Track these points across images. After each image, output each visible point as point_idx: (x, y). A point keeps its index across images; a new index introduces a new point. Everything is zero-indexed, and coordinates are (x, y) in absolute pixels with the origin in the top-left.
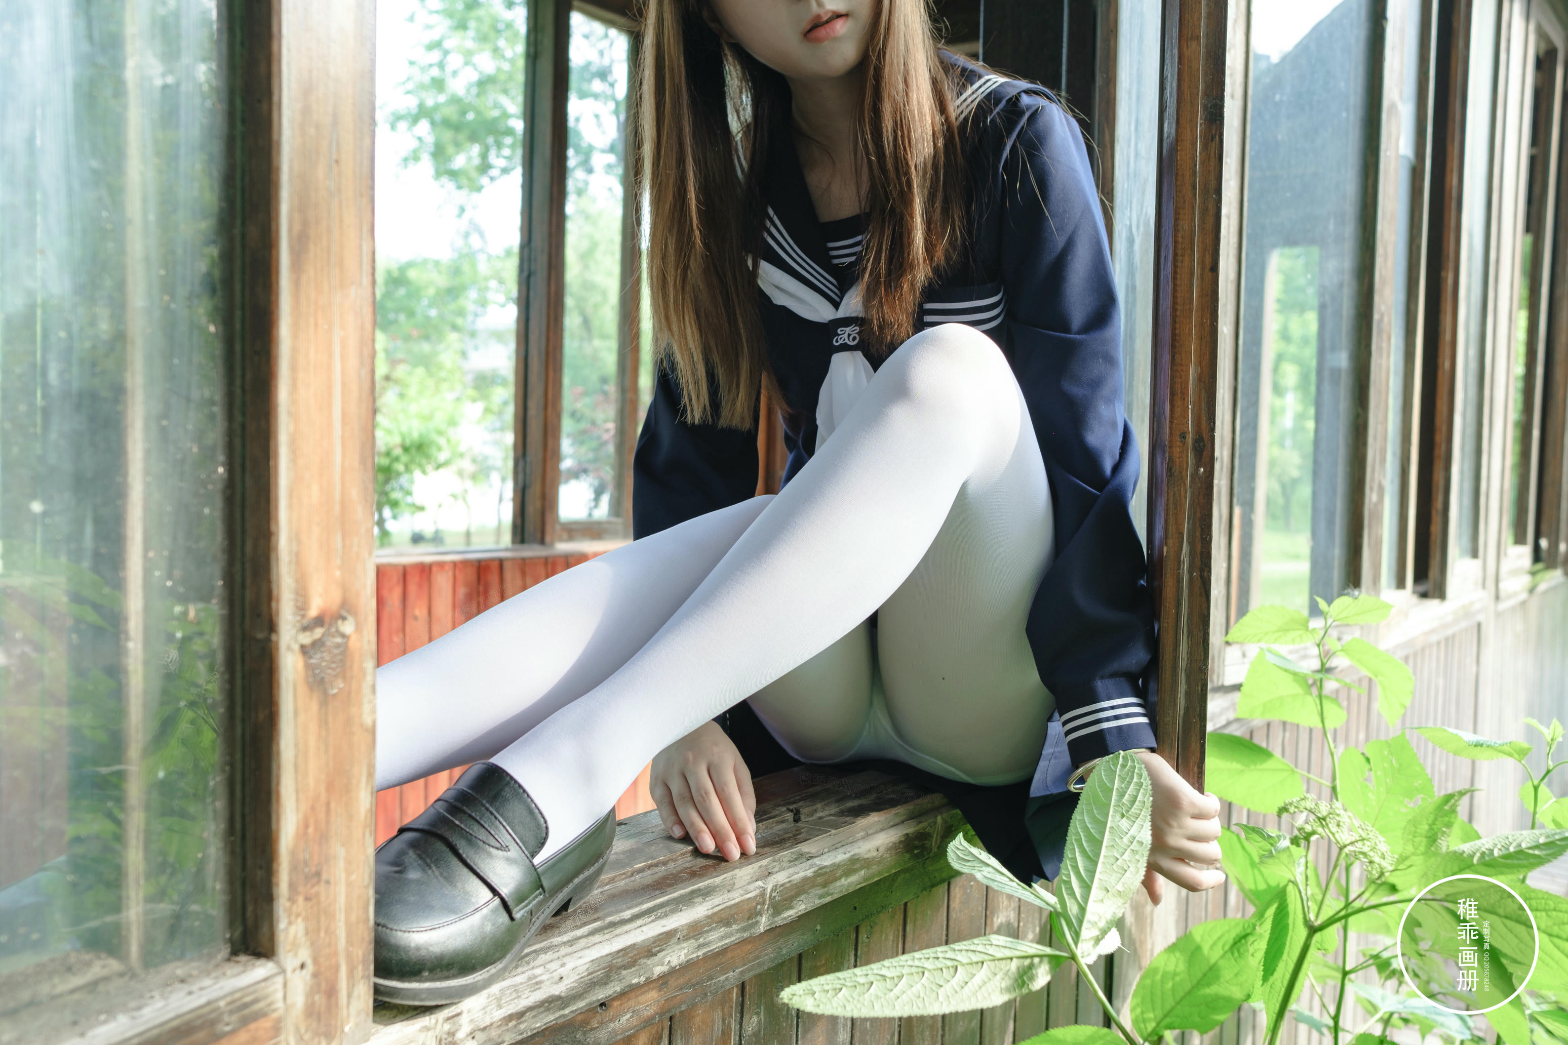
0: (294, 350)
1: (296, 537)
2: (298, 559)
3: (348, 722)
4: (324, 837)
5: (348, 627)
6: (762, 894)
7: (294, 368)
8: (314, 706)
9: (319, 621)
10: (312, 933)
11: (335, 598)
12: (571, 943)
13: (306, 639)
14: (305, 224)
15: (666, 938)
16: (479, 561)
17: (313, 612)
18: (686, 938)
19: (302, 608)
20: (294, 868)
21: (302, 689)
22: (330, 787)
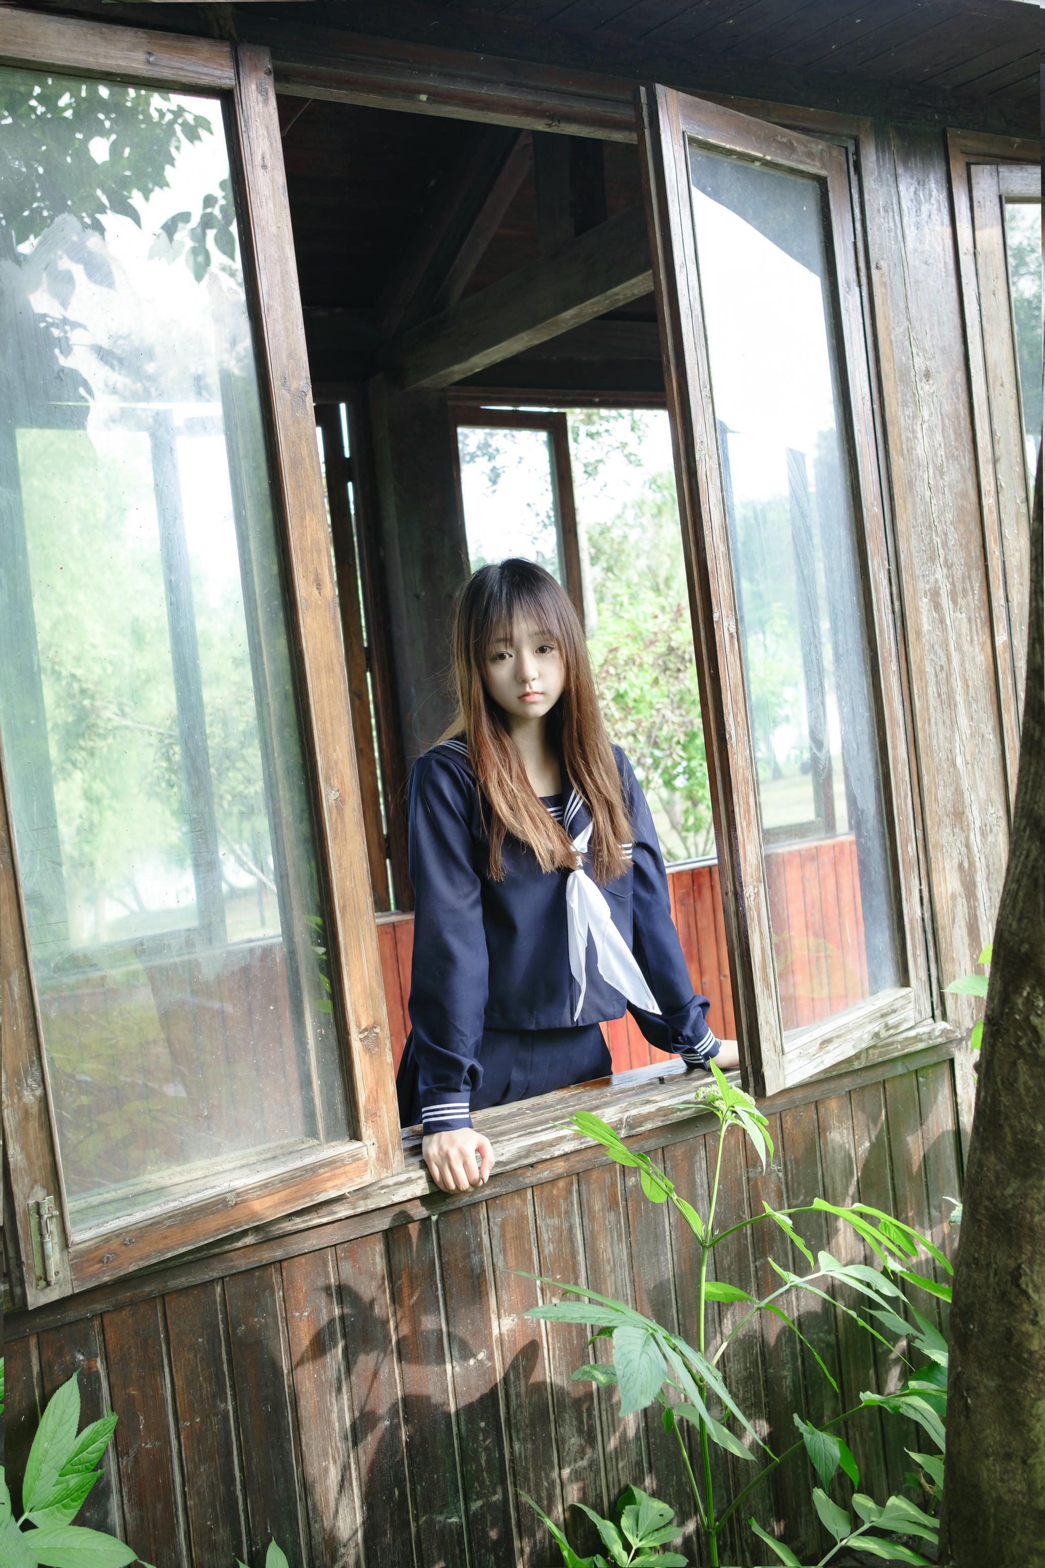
0: (345, 944)
1: (354, 1004)
2: (355, 1011)
3: (381, 1062)
4: (376, 1101)
5: (378, 1030)
6: (621, 1120)
7: (346, 949)
8: (367, 1058)
9: (366, 1030)
10: (376, 1134)
11: (371, 1021)
12: (509, 1140)
13: (362, 1036)
14: (345, 902)
15: (562, 1139)
16: (693, 870)
17: (363, 1027)
18: (573, 1139)
19: (359, 1026)
20: (366, 1111)
21: (362, 1053)
22: (377, 1084)
